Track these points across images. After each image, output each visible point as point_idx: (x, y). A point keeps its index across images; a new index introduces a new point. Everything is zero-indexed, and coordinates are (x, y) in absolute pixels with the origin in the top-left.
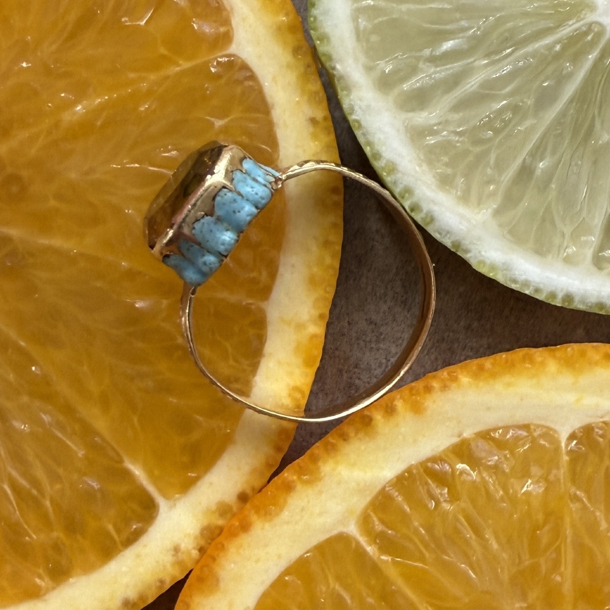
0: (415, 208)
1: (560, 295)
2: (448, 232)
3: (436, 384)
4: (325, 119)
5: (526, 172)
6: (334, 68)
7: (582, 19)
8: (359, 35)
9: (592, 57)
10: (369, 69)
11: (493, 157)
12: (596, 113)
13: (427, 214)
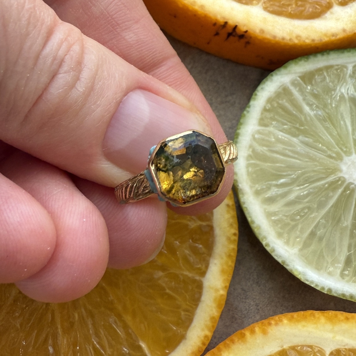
0: (267, 245)
1: (326, 289)
2: (280, 256)
3: (273, 322)
4: (233, 205)
5: (313, 234)
6: (238, 186)
7: (336, 175)
8: (248, 174)
9: (340, 191)
10: (251, 187)
11: (300, 226)
12: (342, 212)
13: (272, 248)
